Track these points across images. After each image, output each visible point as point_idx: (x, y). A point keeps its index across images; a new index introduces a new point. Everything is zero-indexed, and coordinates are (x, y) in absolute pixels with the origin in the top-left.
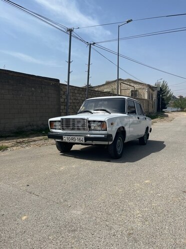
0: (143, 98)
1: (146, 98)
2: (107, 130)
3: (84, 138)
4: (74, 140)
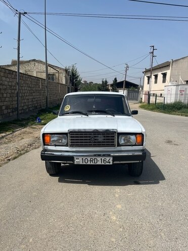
0: (60, 82)
1: (64, 82)
2: (142, 145)
3: (111, 159)
4: (93, 162)
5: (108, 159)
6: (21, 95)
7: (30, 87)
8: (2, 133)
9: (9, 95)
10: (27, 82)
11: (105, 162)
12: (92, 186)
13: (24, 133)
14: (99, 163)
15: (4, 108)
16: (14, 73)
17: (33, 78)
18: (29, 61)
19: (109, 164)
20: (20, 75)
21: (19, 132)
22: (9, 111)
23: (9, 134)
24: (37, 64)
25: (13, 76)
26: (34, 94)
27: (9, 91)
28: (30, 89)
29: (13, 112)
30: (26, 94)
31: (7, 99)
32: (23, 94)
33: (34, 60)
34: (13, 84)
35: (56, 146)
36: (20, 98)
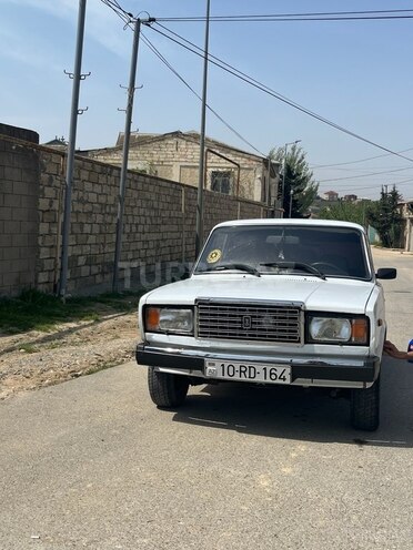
1: (257, 197)
2: (368, 345)
3: (289, 370)
4: (247, 373)
5: (280, 370)
6: (127, 229)
7: (153, 208)
8: (71, 321)
9: (96, 229)
10: (148, 195)
11: (273, 377)
12: (244, 435)
13: (123, 326)
14: (260, 379)
15: (82, 261)
16: (115, 172)
17: (164, 184)
18: (163, 138)
19: (281, 382)
20: (129, 176)
21: (112, 322)
22: (95, 270)
23: (85, 326)
24: (183, 144)
25: (112, 180)
26: (163, 228)
27: (99, 218)
28: (153, 214)
29: (103, 273)
30: (140, 228)
31: (92, 239)
32: (134, 228)
33: (176, 134)
34: (111, 200)
35: (169, 333)
36: (123, 238)
